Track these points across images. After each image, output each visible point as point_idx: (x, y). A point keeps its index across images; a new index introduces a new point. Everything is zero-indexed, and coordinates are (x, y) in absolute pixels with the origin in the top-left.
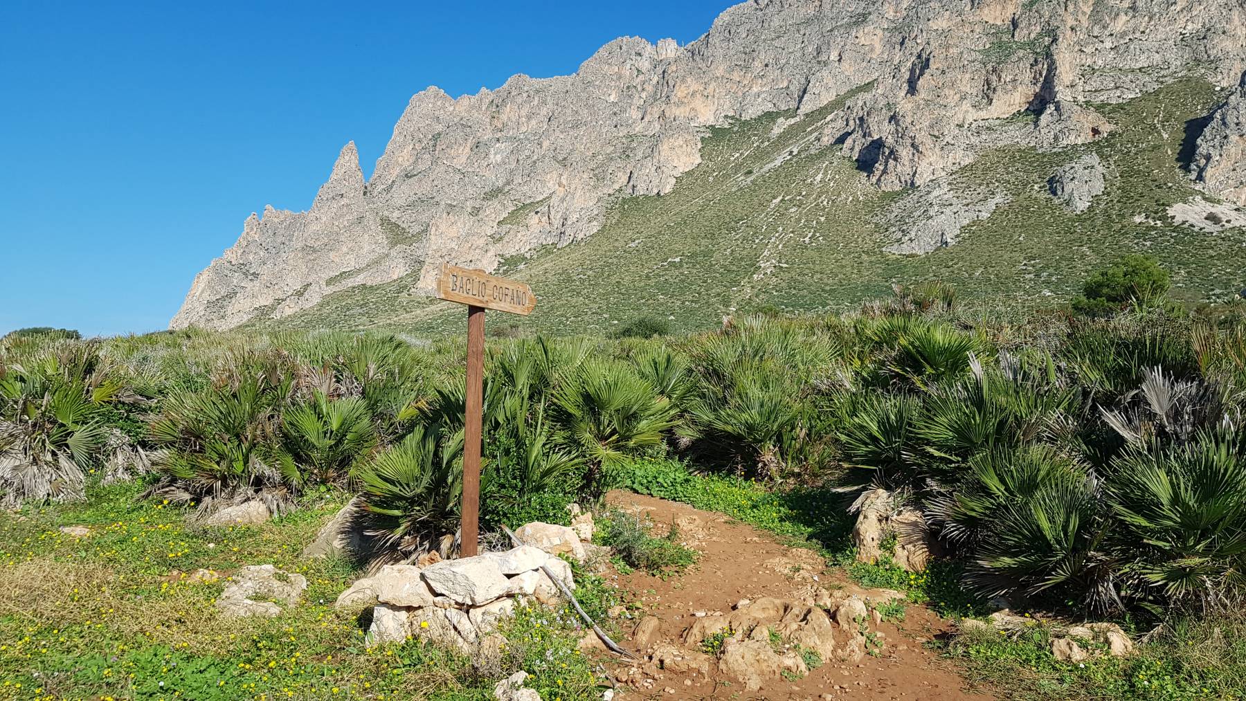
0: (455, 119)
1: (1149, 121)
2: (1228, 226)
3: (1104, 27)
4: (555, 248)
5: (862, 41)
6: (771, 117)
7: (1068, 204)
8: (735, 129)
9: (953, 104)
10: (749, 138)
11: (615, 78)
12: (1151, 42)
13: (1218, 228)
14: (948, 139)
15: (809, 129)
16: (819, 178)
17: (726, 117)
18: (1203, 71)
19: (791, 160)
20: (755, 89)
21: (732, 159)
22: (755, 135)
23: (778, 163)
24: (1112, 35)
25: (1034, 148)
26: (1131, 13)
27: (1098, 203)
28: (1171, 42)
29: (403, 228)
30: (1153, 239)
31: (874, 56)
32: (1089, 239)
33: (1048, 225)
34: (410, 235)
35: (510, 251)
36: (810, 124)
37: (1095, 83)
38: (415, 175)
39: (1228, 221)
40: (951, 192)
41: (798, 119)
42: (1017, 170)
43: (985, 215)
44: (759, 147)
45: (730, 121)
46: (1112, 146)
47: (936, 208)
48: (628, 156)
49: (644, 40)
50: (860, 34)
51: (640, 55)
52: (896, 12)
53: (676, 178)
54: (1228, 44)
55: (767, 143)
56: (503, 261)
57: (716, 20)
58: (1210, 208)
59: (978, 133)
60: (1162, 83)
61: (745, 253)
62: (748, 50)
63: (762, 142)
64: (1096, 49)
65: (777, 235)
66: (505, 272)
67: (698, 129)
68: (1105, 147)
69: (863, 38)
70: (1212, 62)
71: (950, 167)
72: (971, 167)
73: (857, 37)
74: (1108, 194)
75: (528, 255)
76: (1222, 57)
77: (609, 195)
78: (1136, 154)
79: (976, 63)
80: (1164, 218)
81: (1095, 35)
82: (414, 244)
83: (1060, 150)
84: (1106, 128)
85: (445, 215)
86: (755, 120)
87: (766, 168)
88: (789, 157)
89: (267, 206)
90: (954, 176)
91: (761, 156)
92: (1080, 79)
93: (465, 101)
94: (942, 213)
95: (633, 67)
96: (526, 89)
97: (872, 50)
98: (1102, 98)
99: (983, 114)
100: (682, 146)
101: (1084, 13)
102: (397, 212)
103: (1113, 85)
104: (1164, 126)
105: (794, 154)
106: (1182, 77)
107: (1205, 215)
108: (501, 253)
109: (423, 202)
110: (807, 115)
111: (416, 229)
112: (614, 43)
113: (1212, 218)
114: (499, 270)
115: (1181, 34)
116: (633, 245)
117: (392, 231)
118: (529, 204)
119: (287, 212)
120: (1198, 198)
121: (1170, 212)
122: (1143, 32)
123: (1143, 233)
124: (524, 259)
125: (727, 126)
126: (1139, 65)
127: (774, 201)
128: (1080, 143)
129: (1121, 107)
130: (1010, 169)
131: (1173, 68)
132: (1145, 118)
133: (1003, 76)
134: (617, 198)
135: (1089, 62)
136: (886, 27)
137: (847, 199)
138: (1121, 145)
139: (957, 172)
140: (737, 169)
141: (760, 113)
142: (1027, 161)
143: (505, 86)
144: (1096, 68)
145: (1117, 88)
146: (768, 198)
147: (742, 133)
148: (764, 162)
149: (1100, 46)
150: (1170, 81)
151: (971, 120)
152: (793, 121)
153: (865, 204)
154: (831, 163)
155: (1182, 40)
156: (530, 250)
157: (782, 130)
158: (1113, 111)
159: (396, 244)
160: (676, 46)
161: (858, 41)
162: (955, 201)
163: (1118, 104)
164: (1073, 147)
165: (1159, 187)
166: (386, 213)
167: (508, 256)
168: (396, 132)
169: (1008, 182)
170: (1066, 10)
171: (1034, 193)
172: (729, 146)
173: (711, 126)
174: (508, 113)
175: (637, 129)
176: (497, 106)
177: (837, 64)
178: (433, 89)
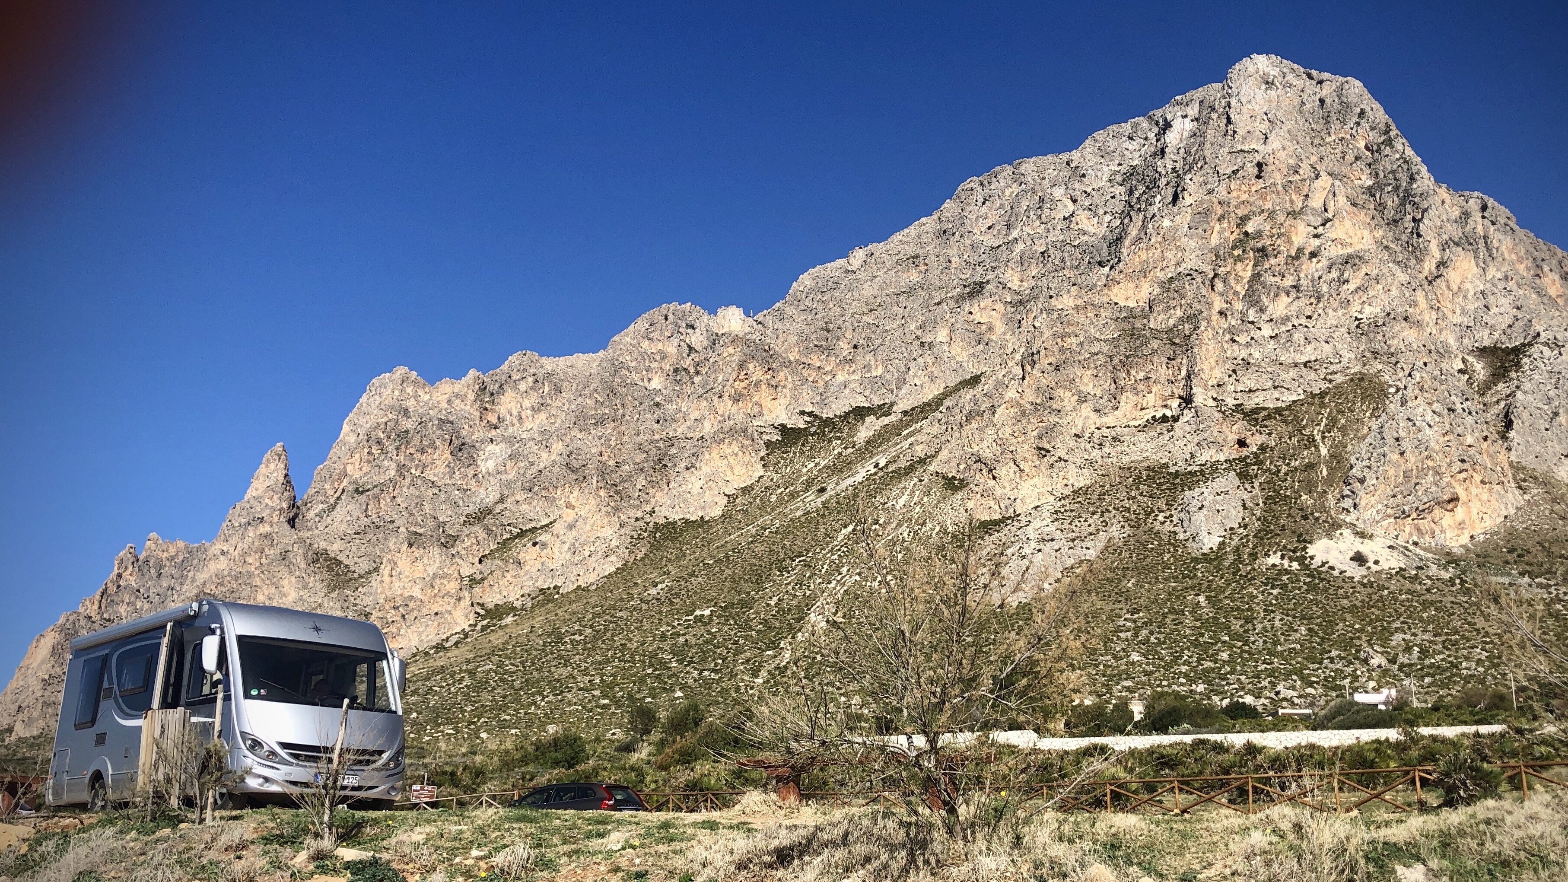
0: (431, 412)
1: (1307, 432)
2: (1375, 568)
3: (1261, 310)
4: (558, 593)
5: (977, 317)
6: (860, 413)
7: (1194, 539)
8: (813, 430)
9: (1069, 408)
10: (830, 441)
11: (658, 357)
12: (1319, 329)
13: (1363, 571)
14: (1061, 453)
15: (905, 433)
16: (902, 501)
17: (802, 413)
18: (1380, 366)
19: (876, 474)
20: (840, 378)
21: (805, 470)
22: (838, 438)
23: (859, 478)
24: (1271, 320)
25: (1166, 465)
26: (1293, 294)
27: (1231, 539)
28: (1343, 330)
29: (347, 566)
30: (1284, 587)
31: (993, 337)
32: (1209, 587)
33: (1166, 566)
34: (356, 575)
35: (492, 599)
36: (907, 426)
37: (1249, 381)
38: (368, 490)
39: (1376, 562)
40: (1056, 523)
41: (893, 418)
42: (1141, 494)
43: (1092, 554)
44: (840, 454)
45: (808, 419)
46: (1259, 463)
47: (1033, 544)
48: (665, 466)
49: (698, 308)
50: (975, 309)
51: (692, 327)
52: (1022, 281)
53: (729, 496)
54: (1410, 334)
55: (850, 450)
56: (482, 612)
57: (795, 284)
58: (1360, 546)
59: (1100, 445)
60: (1330, 381)
61: (794, 603)
62: (831, 326)
63: (846, 448)
64: (1252, 338)
65: (839, 578)
66: (484, 628)
67: (763, 430)
68: (1251, 464)
69: (979, 314)
70: (1392, 354)
71: (1060, 490)
72: (1085, 491)
73: (971, 313)
74: (1245, 527)
75: (517, 604)
76: (1404, 349)
77: (637, 519)
78: (1286, 474)
79: (1100, 356)
80: (1301, 560)
81: (1251, 319)
82: (360, 589)
83: (1197, 468)
84: (1255, 441)
85: (405, 547)
86: (840, 417)
87: (844, 484)
88: (873, 471)
89: (153, 535)
90: (1063, 502)
91: (841, 467)
92: (1230, 376)
93: (446, 388)
94: (1040, 550)
95: (682, 344)
96: (532, 371)
97: (990, 329)
98: (1257, 400)
99: (1110, 420)
100: (736, 455)
101: (1236, 293)
102: (339, 542)
103: (1270, 383)
104: (1323, 438)
105: (881, 466)
106: (1355, 374)
107: (1351, 554)
108: (481, 602)
109: (378, 527)
110: (905, 413)
111: (364, 566)
112: (655, 314)
113: (1359, 559)
114: (476, 625)
115: (1357, 319)
116: (653, 591)
117: (330, 569)
118: (530, 530)
119: (181, 544)
120: (1347, 532)
121: (1311, 550)
122: (1309, 317)
123: (1275, 577)
124: (513, 609)
125: (802, 426)
126: (1304, 359)
127: (844, 531)
128: (1222, 459)
129: (1278, 411)
130: (1133, 494)
131: (1344, 361)
132: (1304, 427)
133: (1133, 372)
134: (647, 523)
135: (1244, 354)
136: (1009, 300)
137: (932, 529)
138: (1271, 462)
139: (1068, 496)
140: (809, 484)
141: (847, 409)
142: (1155, 482)
143: (505, 367)
144: (1252, 361)
145: (1275, 387)
146: (837, 526)
147: (821, 435)
148: (843, 476)
149: (1257, 334)
150: (1339, 378)
151: (1093, 428)
152: (886, 420)
153: (954, 536)
154: (921, 481)
155: (1358, 327)
156: (523, 596)
157: (872, 433)
158: (1269, 417)
159: (333, 590)
160: (743, 316)
161: (971, 317)
162: (1058, 535)
163: (1276, 408)
164: (1213, 464)
165: (1305, 518)
166: (323, 544)
167: (491, 606)
168: (346, 428)
169: (1128, 510)
170: (1213, 289)
171: (1157, 524)
172: (802, 453)
173: (781, 425)
174: (508, 403)
175: (680, 430)
176: (492, 394)
177: (945, 347)
178: (401, 371)
